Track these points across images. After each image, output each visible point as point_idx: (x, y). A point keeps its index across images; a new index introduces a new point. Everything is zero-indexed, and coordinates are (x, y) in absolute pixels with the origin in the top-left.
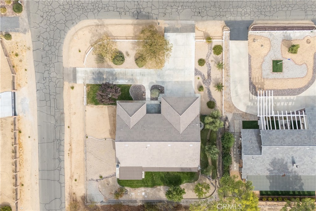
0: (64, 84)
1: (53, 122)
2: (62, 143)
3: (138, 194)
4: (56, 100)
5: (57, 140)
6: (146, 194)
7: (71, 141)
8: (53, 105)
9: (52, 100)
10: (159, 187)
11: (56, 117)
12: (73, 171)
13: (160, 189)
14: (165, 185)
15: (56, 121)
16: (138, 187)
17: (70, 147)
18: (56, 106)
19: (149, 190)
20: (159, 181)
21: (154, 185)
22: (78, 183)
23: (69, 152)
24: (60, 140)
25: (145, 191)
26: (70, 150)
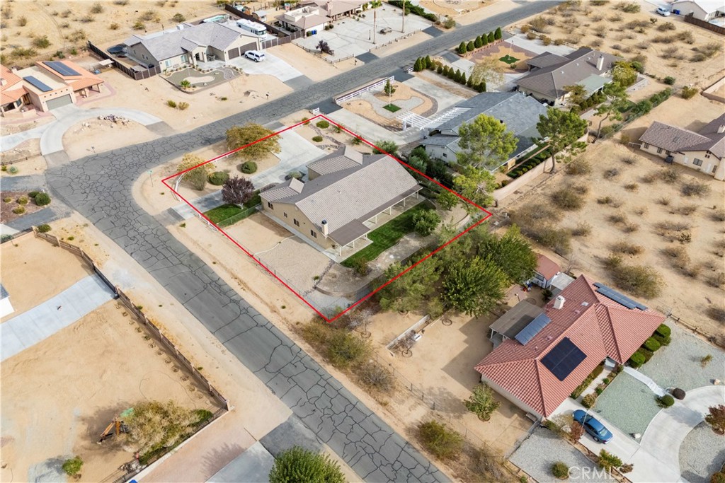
0: (167, 230)
1: (185, 270)
2: (220, 282)
3: (386, 261)
4: (169, 248)
5: (210, 284)
6: (395, 255)
7: (232, 274)
8: (168, 255)
9: (163, 251)
10: (402, 240)
11: (185, 262)
12: (268, 301)
13: (407, 240)
14: (406, 233)
15: (190, 266)
16: (378, 255)
17: (237, 280)
18: (174, 253)
19: (394, 249)
20: (394, 234)
21: (393, 241)
22: (290, 309)
23: (242, 286)
24: (215, 282)
25: (390, 254)
26: (241, 282)
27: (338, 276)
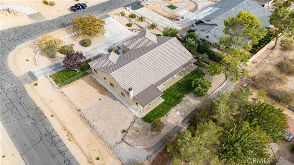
0: (24, 88)
1: (29, 122)
2: (53, 134)
3: (174, 117)
4: (22, 103)
5: (46, 135)
6: (181, 112)
7: (63, 125)
8: (20, 108)
9: (17, 106)
10: (184, 99)
11: (31, 115)
12: (86, 152)
13: (187, 99)
14: (187, 93)
15: (34, 119)
16: (168, 111)
17: (66, 132)
18: (25, 107)
19: (179, 106)
20: (179, 94)
21: (178, 100)
22: (103, 160)
23: (69, 137)
24: (50, 133)
25: (177, 110)
26: (69, 134)
27: (140, 130)
